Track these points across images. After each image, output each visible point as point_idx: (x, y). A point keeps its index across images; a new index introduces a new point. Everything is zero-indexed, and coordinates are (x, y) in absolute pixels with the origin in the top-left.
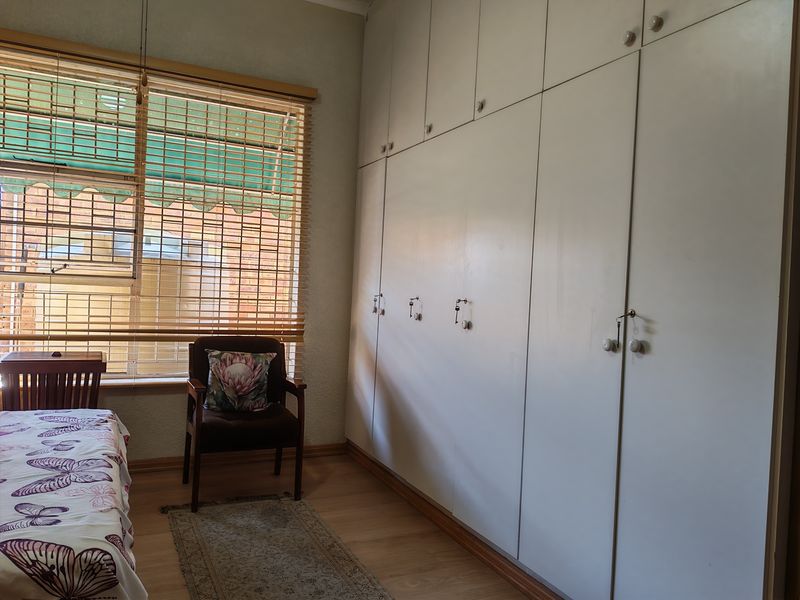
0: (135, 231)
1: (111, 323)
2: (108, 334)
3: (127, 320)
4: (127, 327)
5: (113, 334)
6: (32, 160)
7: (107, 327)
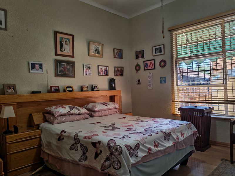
0: (223, 69)
1: (218, 98)
2: (217, 102)
3: (223, 97)
4: (224, 100)
5: (219, 102)
6: (193, 55)
7: (217, 100)
